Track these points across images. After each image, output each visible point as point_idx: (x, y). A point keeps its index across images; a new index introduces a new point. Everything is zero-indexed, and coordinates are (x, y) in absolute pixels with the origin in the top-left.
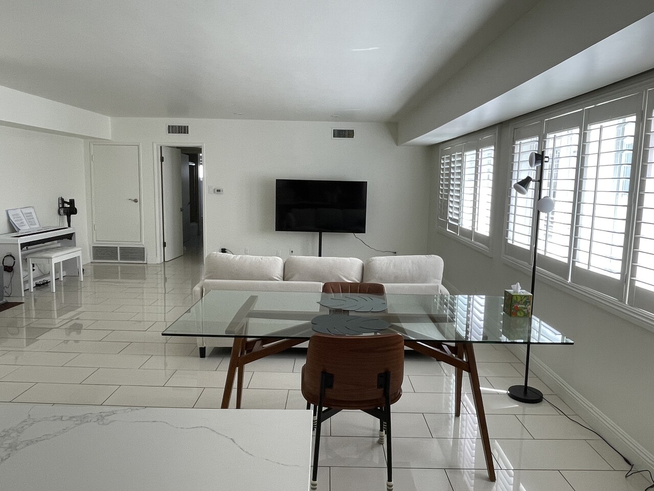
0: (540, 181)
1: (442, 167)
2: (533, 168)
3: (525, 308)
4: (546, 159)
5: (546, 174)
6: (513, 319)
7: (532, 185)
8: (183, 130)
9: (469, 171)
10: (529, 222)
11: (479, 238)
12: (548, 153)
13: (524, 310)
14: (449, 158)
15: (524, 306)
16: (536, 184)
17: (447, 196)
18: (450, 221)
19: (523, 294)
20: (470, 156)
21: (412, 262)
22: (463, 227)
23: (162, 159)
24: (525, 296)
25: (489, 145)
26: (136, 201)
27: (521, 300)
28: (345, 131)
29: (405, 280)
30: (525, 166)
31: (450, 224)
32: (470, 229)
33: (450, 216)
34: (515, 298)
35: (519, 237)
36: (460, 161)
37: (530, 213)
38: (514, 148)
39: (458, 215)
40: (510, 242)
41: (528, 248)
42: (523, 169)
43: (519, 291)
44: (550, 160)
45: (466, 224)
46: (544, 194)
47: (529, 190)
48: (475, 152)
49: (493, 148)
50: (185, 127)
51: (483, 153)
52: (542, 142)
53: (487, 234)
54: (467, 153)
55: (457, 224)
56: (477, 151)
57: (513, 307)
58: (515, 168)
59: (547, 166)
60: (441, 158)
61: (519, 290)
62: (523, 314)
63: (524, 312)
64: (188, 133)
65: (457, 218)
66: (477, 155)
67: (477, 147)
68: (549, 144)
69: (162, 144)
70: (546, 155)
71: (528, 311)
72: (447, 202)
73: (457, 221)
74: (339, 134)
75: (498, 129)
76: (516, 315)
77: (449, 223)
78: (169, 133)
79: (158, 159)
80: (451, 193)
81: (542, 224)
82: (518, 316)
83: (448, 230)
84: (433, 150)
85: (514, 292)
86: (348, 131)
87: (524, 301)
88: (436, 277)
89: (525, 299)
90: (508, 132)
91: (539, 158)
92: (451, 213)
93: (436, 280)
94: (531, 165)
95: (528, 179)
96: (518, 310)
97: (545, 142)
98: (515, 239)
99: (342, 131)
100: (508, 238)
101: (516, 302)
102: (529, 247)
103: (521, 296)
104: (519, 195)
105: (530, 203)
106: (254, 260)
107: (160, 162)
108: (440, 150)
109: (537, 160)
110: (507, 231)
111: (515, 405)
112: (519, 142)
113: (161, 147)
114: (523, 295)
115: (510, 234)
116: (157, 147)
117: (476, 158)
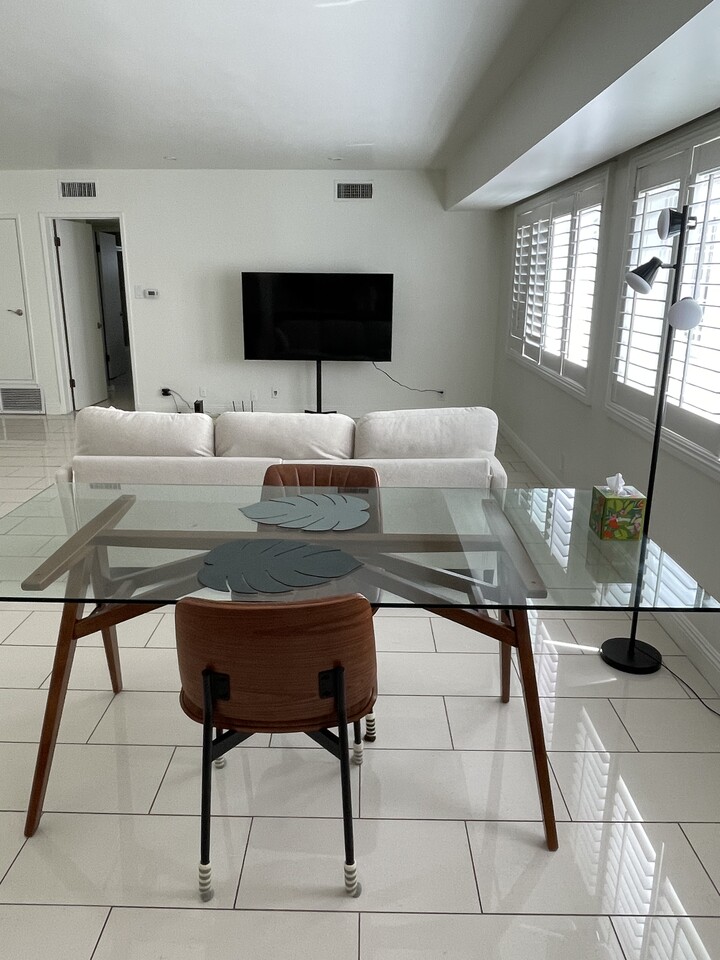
0: (677, 267)
1: (518, 246)
2: (664, 242)
3: (630, 524)
4: (692, 223)
5: (690, 254)
6: (606, 543)
7: (662, 275)
8: (88, 190)
9: (559, 251)
10: (656, 345)
11: (571, 370)
12: (697, 211)
13: (628, 528)
14: (529, 231)
15: (628, 520)
16: (671, 273)
17: (524, 298)
18: (527, 341)
19: (627, 496)
20: (561, 224)
21: (441, 421)
22: (546, 350)
23: (57, 242)
24: (632, 501)
25: (593, 203)
26: (19, 313)
27: (624, 509)
28: (356, 186)
29: (427, 453)
30: (653, 238)
31: (527, 345)
32: (558, 354)
33: (528, 331)
34: (610, 505)
35: (637, 371)
36: (545, 235)
37: (658, 327)
38: (634, 206)
39: (539, 329)
40: (620, 380)
41: (651, 392)
42: (651, 244)
43: (621, 490)
44: (699, 227)
45: (551, 347)
46: (685, 291)
47: (655, 285)
48: (569, 217)
49: (599, 208)
50: (89, 185)
51: (582, 218)
52: (686, 192)
53: (585, 365)
54: (556, 220)
55: (537, 345)
56: (573, 216)
57: (608, 522)
58: (635, 244)
59: (693, 236)
60: (517, 231)
61: (621, 488)
62: (625, 534)
63: (628, 531)
64: (95, 195)
65: (537, 334)
66: (573, 222)
67: (573, 209)
68: (700, 193)
69: (55, 216)
70: (692, 215)
71: (635, 528)
72: (523, 307)
73: (537, 340)
74: (349, 191)
75: (608, 172)
76: (611, 536)
77: (526, 343)
78: (64, 195)
79: (49, 242)
80: (531, 292)
81: (678, 351)
82: (617, 539)
83: (524, 355)
84: (505, 218)
85: (611, 492)
86: (363, 186)
87: (629, 509)
88: (482, 447)
89: (631, 505)
90: (626, 176)
91: (678, 221)
92: (529, 326)
93: (483, 452)
94: (661, 235)
95: (654, 264)
96: (615, 526)
97: (692, 190)
98: (629, 376)
99: (353, 186)
100: (618, 373)
101: (612, 512)
102: (653, 390)
103: (623, 501)
104: (639, 295)
105: (660, 309)
106: (158, 420)
107: (54, 247)
108: (515, 217)
109: (672, 224)
110: (617, 361)
111: (611, 677)
112: (644, 195)
113: (54, 221)
114: (627, 500)
115: (621, 366)
116: (47, 221)
117: (571, 228)
